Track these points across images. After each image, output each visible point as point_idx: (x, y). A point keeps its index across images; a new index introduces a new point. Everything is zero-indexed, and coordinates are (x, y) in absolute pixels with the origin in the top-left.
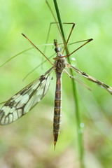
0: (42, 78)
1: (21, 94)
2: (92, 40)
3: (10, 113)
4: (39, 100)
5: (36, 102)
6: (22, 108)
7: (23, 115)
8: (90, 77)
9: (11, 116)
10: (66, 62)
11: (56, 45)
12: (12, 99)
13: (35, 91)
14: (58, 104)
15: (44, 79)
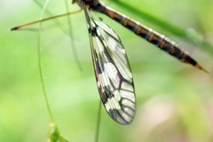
0: (93, 32)
1: (100, 72)
3: (120, 103)
4: (123, 51)
5: (123, 57)
6: (122, 80)
7: (132, 84)
12: (100, 89)
13: (107, 51)
14: (143, 31)
15: (95, 29)
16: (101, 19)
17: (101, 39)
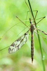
0: (25, 34)
1: (17, 41)
2: (45, 17)
3: (13, 49)
4: (25, 43)
5: (23, 44)
6: (18, 46)
7: (18, 49)
8: (45, 33)
9: (13, 50)
10: (35, 27)
11: (30, 20)
12: (13, 43)
13: (23, 40)
14: (32, 45)
15: (26, 34)
16: (30, 34)
17: (25, 37)
